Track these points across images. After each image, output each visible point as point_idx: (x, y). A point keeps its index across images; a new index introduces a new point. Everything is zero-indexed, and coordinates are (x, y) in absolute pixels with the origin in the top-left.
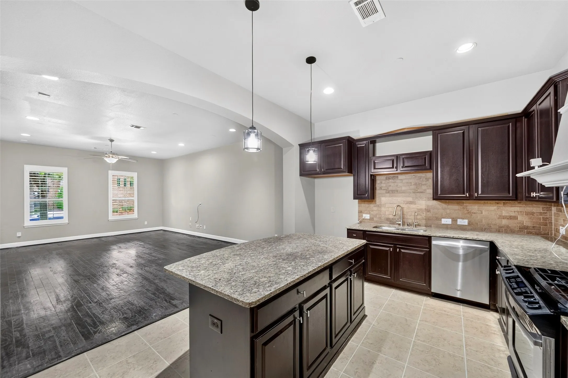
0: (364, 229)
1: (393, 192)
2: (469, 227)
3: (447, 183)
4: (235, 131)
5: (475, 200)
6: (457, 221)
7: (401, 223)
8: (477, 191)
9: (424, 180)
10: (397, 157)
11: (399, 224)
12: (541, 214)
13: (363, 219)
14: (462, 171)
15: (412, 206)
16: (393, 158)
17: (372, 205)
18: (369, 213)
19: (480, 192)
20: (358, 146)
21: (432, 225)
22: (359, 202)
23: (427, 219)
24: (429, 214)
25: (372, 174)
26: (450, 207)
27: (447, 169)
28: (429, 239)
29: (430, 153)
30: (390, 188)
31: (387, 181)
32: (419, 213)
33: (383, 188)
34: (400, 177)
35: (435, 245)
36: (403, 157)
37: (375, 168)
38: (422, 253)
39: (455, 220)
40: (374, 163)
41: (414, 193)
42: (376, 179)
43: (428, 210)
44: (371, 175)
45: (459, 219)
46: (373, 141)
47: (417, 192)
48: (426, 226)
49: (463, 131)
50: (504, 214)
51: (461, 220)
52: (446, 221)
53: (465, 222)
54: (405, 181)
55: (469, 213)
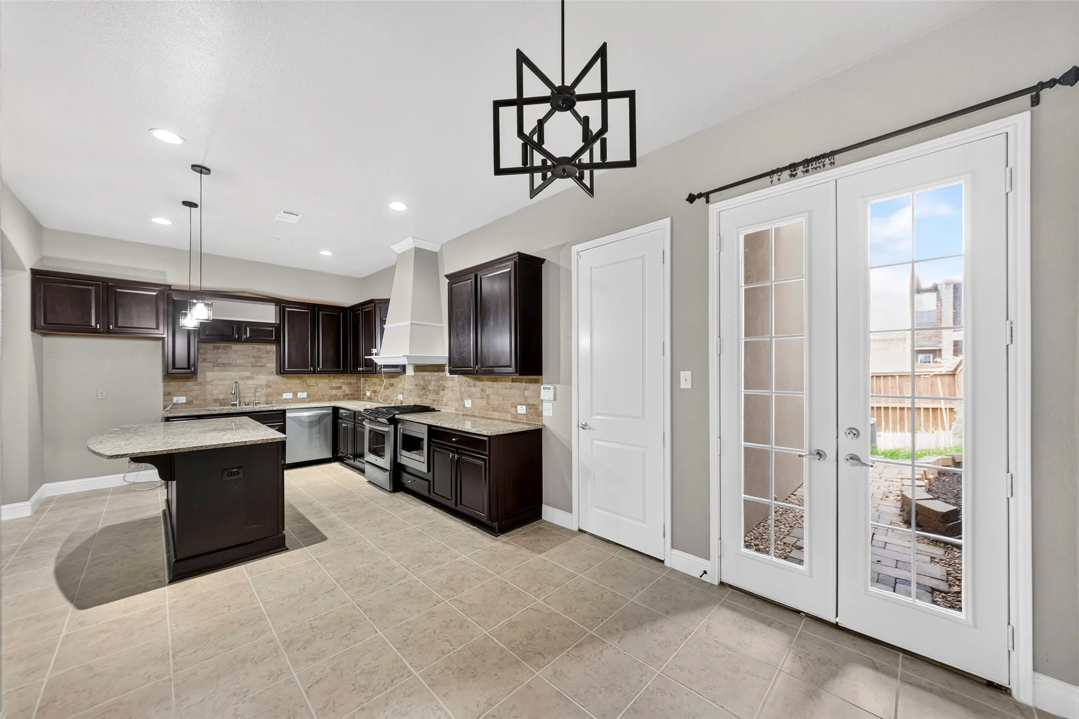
1: (224, 365)
2: (307, 400)
3: (293, 357)
5: (316, 373)
6: (297, 394)
7: (237, 402)
8: (319, 366)
9: (266, 352)
10: (238, 324)
11: (235, 405)
13: (174, 404)
15: (250, 382)
16: (233, 324)
17: (190, 384)
18: (186, 395)
19: (321, 367)
20: (175, 298)
21: (273, 402)
22: (164, 379)
23: (267, 396)
24: (270, 390)
25: (199, 340)
26: (291, 381)
27: (295, 344)
28: (284, 412)
29: (276, 325)
30: (220, 361)
31: (215, 351)
32: (258, 389)
33: (208, 360)
34: (234, 347)
35: (290, 417)
36: (246, 325)
37: (205, 334)
39: (295, 394)
41: (252, 366)
43: (268, 386)
44: (198, 342)
45: (300, 392)
47: (257, 366)
48: (267, 404)
50: (333, 385)
51: (301, 393)
52: (288, 396)
53: (305, 395)
54: (240, 353)
55: (307, 386)
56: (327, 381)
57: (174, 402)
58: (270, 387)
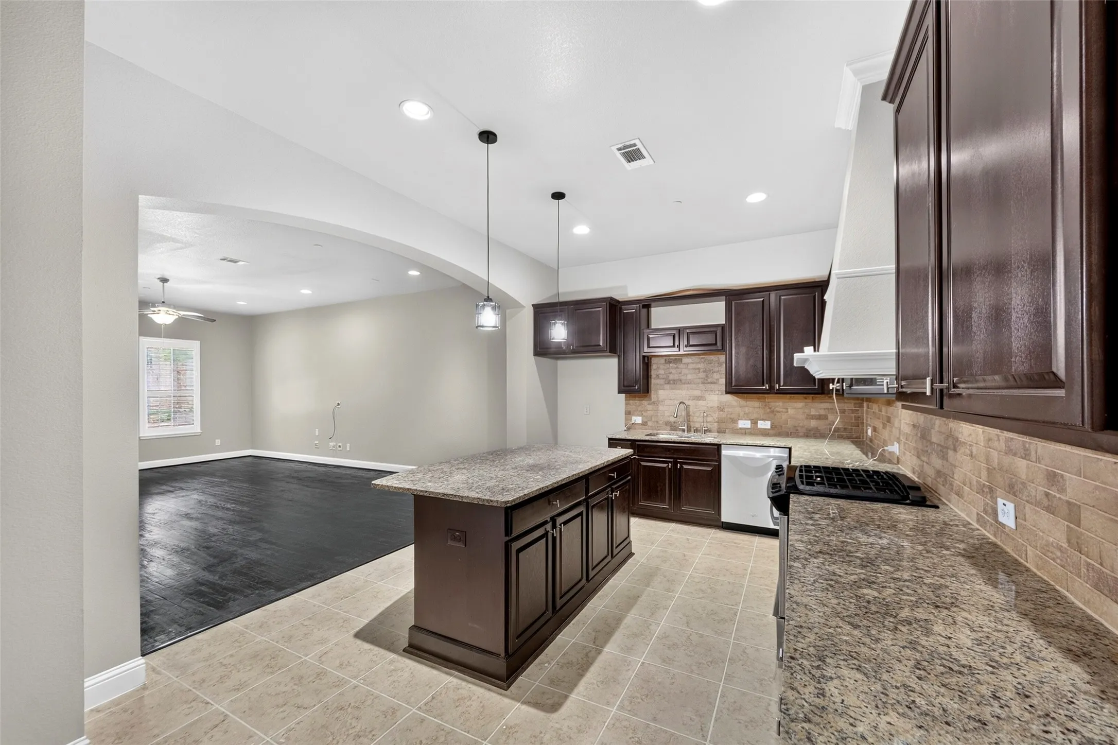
0: (633, 438)
1: (674, 381)
2: (771, 432)
3: (742, 369)
4: (418, 275)
5: (776, 393)
6: (757, 423)
7: (685, 427)
8: (779, 382)
9: (717, 365)
10: (680, 330)
11: (684, 430)
12: (853, 411)
13: (632, 424)
14: (760, 353)
15: (701, 403)
16: (674, 332)
17: (645, 403)
18: (642, 415)
19: (782, 384)
20: (625, 312)
21: (727, 431)
22: (626, 397)
23: (720, 422)
24: (723, 415)
25: (644, 354)
26: (749, 403)
27: (743, 350)
28: (719, 446)
29: (723, 327)
30: (671, 377)
31: (667, 366)
32: (708, 413)
33: (661, 376)
34: (685, 360)
35: (726, 456)
36: (688, 331)
37: (649, 347)
38: (709, 469)
39: (754, 422)
40: (648, 339)
41: (703, 383)
42: (651, 362)
43: (721, 409)
44: (644, 357)
45: (761, 420)
46: (646, 304)
47: (707, 382)
48: (718, 432)
49: (762, 299)
50: (813, 412)
51: (762, 422)
52: (745, 424)
53: (765, 425)
54: (691, 366)
55: (773, 412)
56: (800, 405)
57: (633, 422)
58: (722, 410)
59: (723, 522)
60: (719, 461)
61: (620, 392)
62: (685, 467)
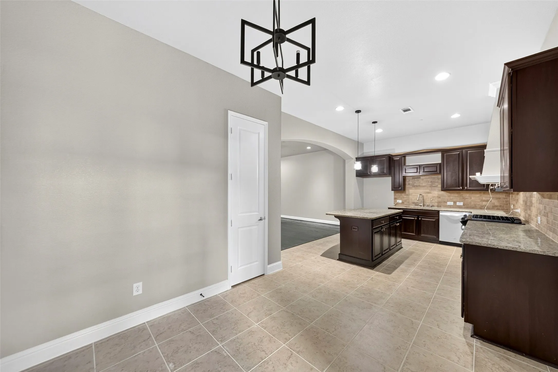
1: (417, 186)
2: (463, 207)
3: (449, 181)
4: (310, 149)
5: (466, 191)
8: (467, 186)
9: (436, 179)
10: (420, 166)
11: (421, 206)
12: (504, 198)
13: (397, 203)
14: (458, 174)
15: (429, 195)
16: (417, 166)
17: (403, 195)
18: (401, 199)
19: (468, 187)
20: (395, 159)
21: (442, 206)
22: (394, 192)
23: (439, 202)
24: (440, 200)
25: (404, 176)
26: (452, 195)
27: (450, 173)
28: (438, 212)
29: (440, 164)
30: (415, 184)
31: (413, 180)
32: (433, 199)
33: (410, 184)
34: (422, 178)
35: (441, 215)
36: (424, 166)
37: (405, 173)
38: (434, 220)
39: (455, 203)
40: (405, 169)
41: (430, 187)
42: (406, 178)
44: (403, 176)
45: (458, 202)
46: (404, 156)
47: (432, 186)
48: (437, 207)
49: (459, 153)
50: (484, 199)
52: (450, 203)
53: (460, 204)
54: (424, 180)
55: (463, 198)
56: (478, 195)
57: (398, 202)
58: (440, 198)
59: (440, 241)
60: (439, 217)
61: (392, 190)
62: (423, 219)
